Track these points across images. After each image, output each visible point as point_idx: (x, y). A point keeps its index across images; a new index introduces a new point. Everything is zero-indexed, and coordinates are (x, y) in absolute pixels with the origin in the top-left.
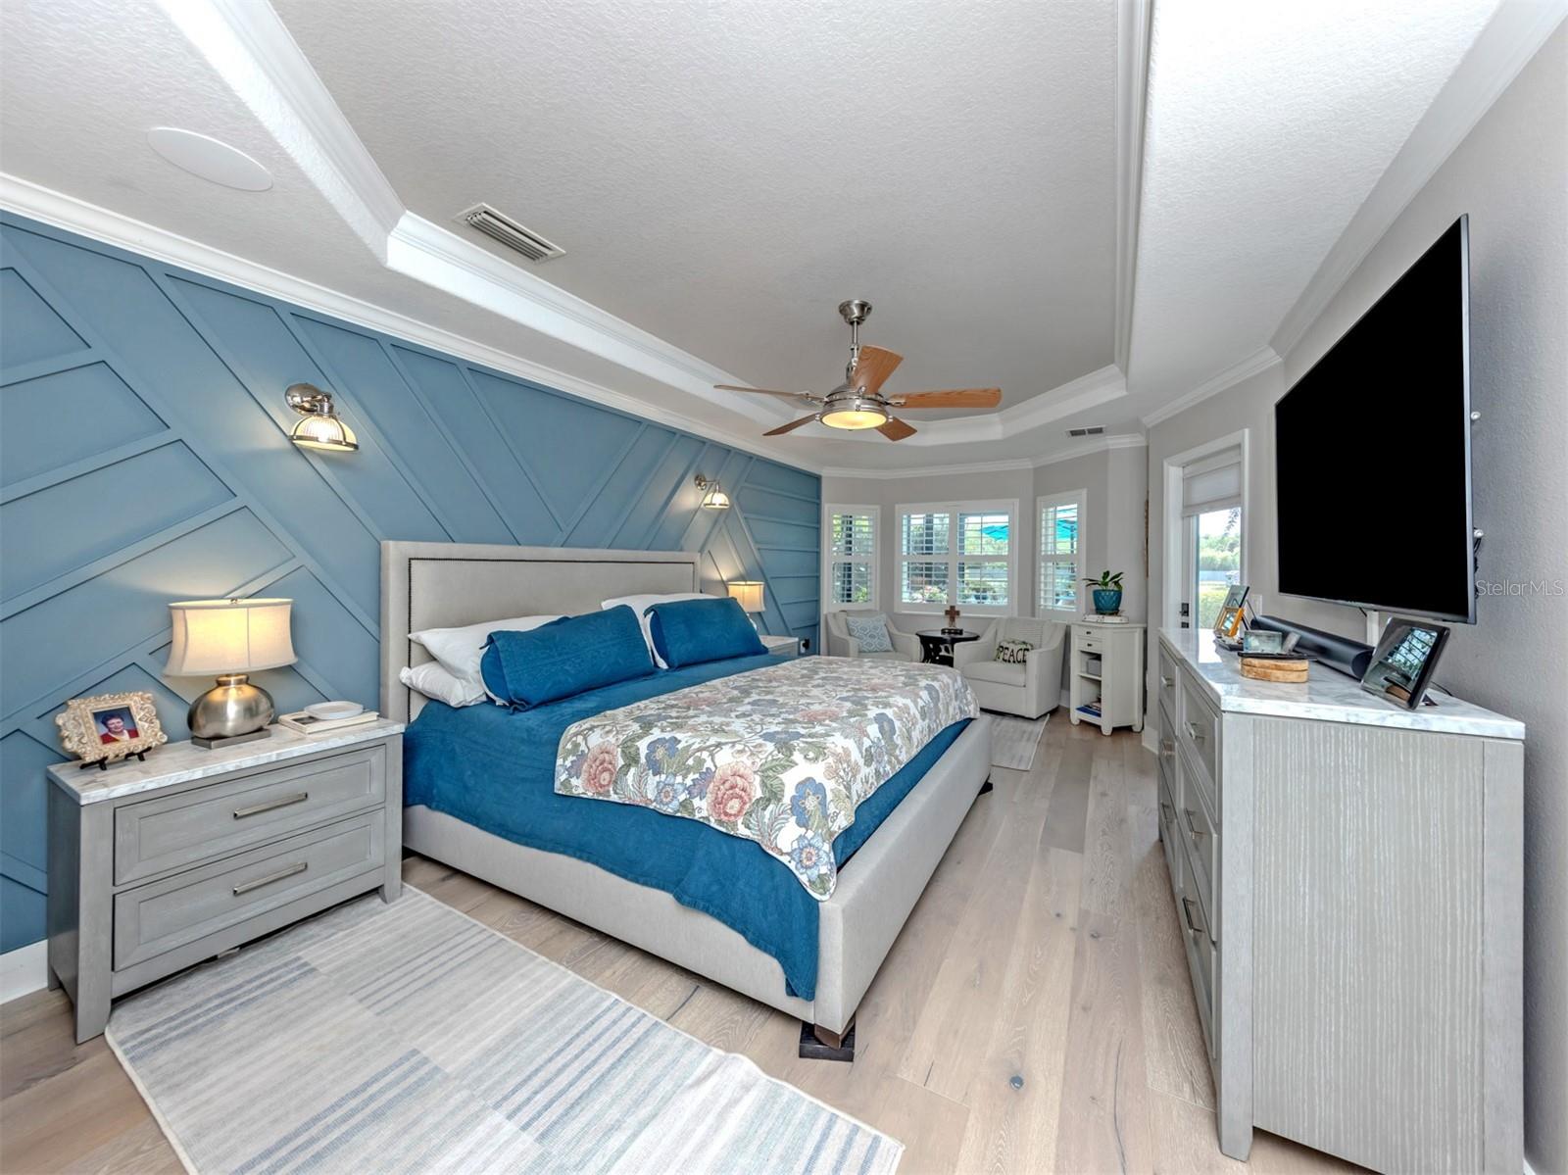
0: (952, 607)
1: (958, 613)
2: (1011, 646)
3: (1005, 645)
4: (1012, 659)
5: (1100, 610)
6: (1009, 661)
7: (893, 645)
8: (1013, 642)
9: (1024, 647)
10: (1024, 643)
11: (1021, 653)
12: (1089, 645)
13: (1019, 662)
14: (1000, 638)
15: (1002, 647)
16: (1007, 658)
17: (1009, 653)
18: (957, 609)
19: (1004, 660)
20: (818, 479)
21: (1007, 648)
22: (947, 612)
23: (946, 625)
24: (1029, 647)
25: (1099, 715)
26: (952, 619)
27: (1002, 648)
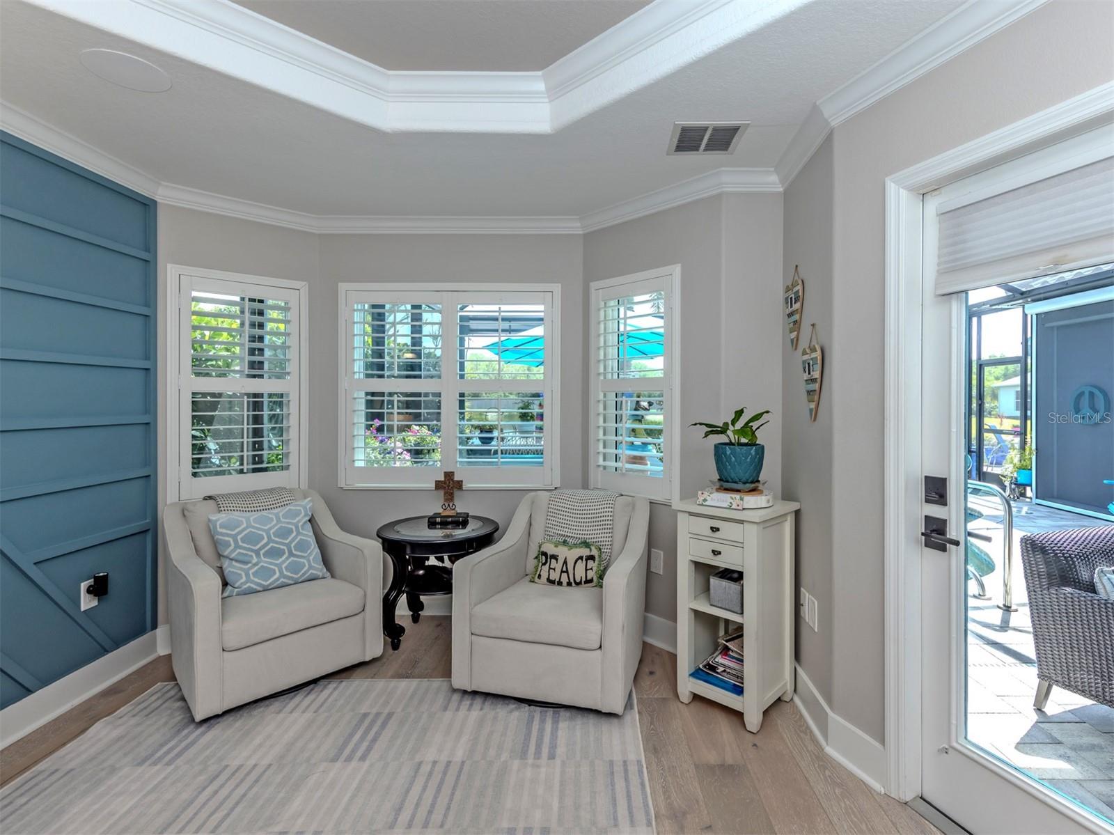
0: (449, 475)
1: (459, 484)
2: (562, 552)
3: (550, 549)
4: (564, 579)
5: (726, 484)
6: (560, 583)
7: (326, 562)
8: (565, 543)
9: (585, 552)
10: (586, 544)
11: (581, 566)
12: (716, 553)
13: (578, 584)
14: (537, 536)
15: (545, 554)
16: (555, 576)
17: (558, 566)
18: (456, 478)
19: (549, 580)
20: (147, 206)
21: (555, 557)
22: (439, 485)
23: (435, 507)
24: (595, 552)
25: (739, 690)
26: (450, 497)
27: (546, 558)
